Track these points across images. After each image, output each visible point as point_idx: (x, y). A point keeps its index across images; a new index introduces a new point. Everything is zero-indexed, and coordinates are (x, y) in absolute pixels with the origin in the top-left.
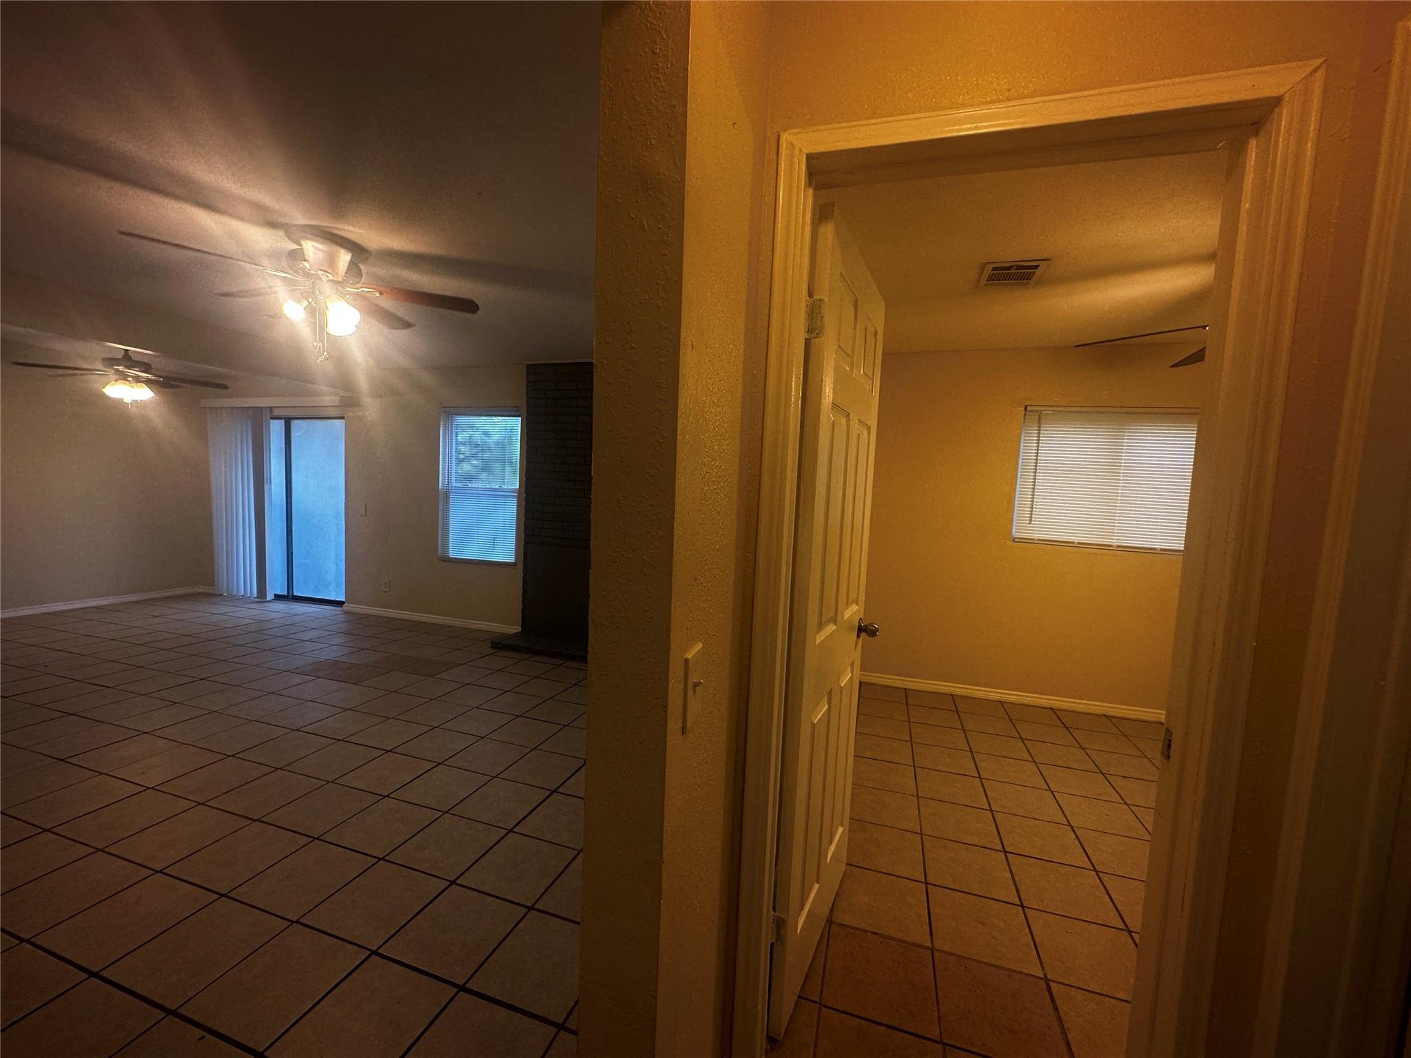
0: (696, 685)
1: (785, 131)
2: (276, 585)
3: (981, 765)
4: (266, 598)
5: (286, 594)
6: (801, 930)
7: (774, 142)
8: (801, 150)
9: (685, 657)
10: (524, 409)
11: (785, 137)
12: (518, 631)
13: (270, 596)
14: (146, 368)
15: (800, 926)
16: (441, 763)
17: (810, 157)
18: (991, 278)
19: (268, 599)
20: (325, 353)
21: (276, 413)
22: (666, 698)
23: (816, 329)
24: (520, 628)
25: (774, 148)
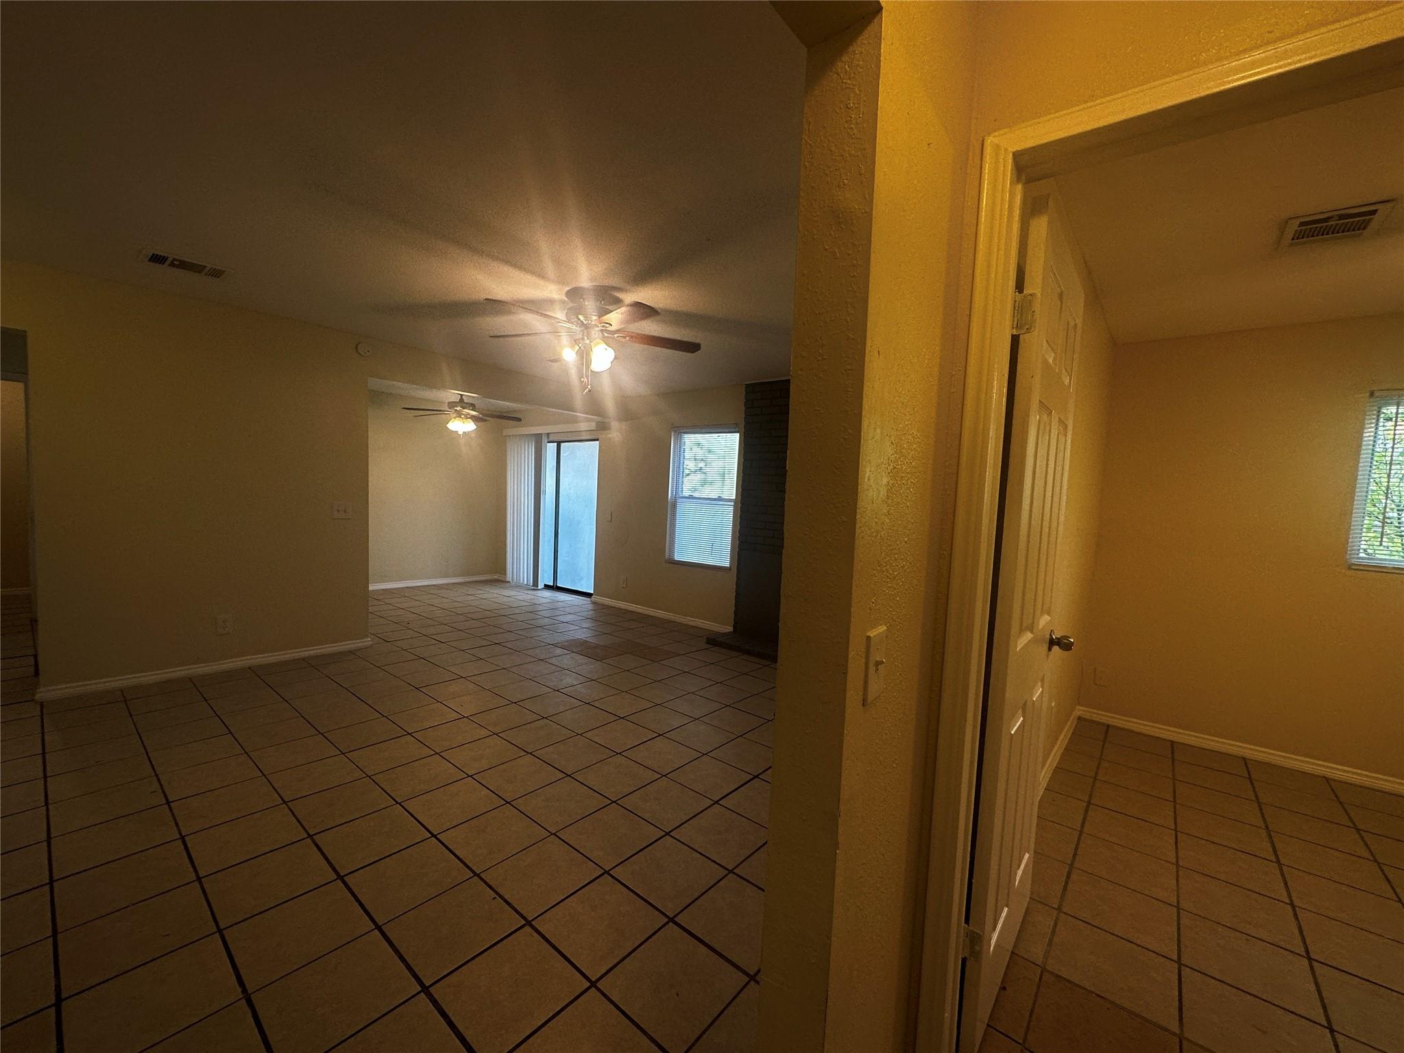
0: (878, 663)
1: (989, 134)
2: (546, 578)
3: (1279, 846)
4: (537, 587)
5: (552, 584)
6: (994, 947)
7: (978, 146)
8: (1006, 150)
9: (868, 634)
10: (742, 426)
11: (989, 141)
12: (729, 631)
13: (541, 586)
14: (473, 407)
15: (993, 942)
16: (662, 735)
17: (1014, 154)
18: (1300, 236)
19: (539, 588)
20: (589, 387)
21: (551, 438)
22: (845, 666)
23: (1026, 324)
24: (732, 628)
25: (978, 152)
